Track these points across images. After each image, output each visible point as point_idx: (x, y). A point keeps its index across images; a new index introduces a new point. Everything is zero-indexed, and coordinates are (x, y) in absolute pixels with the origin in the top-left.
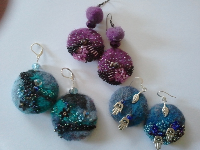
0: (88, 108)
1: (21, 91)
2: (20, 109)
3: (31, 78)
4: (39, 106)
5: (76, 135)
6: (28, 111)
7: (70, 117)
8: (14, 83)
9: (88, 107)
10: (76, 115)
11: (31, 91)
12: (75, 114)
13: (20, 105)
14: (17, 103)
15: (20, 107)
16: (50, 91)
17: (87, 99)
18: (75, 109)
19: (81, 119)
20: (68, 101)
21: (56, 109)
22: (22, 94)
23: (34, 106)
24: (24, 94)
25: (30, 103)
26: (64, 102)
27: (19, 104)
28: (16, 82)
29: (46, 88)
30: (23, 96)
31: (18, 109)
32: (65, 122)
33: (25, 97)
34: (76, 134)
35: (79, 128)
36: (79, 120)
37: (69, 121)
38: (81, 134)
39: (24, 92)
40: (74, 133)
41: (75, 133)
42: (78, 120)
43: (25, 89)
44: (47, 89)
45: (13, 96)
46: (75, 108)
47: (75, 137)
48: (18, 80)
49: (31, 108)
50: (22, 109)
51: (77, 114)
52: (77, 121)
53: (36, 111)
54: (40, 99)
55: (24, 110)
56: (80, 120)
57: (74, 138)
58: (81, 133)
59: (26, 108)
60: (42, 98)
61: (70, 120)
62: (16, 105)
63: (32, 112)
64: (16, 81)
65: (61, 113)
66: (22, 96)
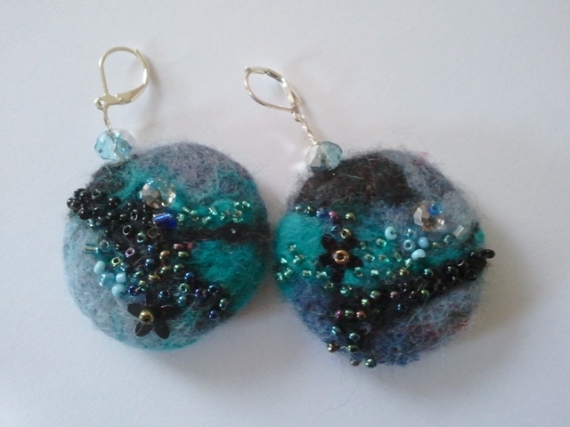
0: (419, 190)
1: (108, 269)
2: (146, 339)
3: (119, 194)
4: (217, 283)
5: (428, 326)
6: (181, 330)
7: (369, 260)
8: (66, 255)
9: (420, 185)
10: (389, 242)
11: (148, 241)
12: (383, 238)
13: (138, 326)
14: (123, 323)
15: (142, 331)
16: (225, 203)
17: (397, 160)
18: (372, 220)
19: (418, 247)
20: (325, 204)
21: (295, 253)
22: (120, 277)
23: (200, 293)
24: (129, 272)
25: (175, 290)
26: (313, 214)
27: (130, 321)
28: (71, 245)
29: (205, 200)
30: (128, 280)
31: (139, 344)
32: (359, 292)
33: (140, 277)
34: (426, 318)
35: (429, 289)
36: (411, 252)
37: (375, 276)
38: (446, 307)
39: (125, 260)
40: (416, 319)
41: (421, 318)
42: (408, 254)
43: (123, 249)
44: (208, 202)
45: (90, 305)
46: (368, 216)
47: (432, 334)
48: (75, 235)
49: (189, 309)
50: (153, 335)
51: (392, 233)
52: (408, 261)
53: (216, 308)
54: (206, 253)
55: (164, 333)
56: (417, 254)
57: (427, 337)
58: (445, 304)
59: (170, 321)
60: (212, 244)
61: (375, 272)
62: (121, 338)
63: (203, 326)
64: (66, 246)
65: (325, 261)
66: (126, 283)
